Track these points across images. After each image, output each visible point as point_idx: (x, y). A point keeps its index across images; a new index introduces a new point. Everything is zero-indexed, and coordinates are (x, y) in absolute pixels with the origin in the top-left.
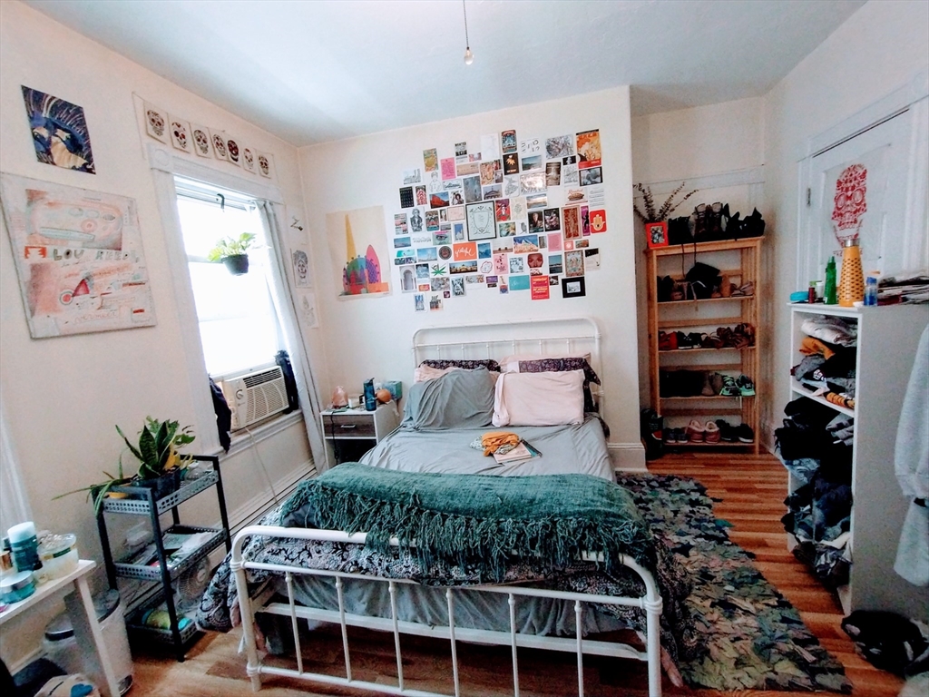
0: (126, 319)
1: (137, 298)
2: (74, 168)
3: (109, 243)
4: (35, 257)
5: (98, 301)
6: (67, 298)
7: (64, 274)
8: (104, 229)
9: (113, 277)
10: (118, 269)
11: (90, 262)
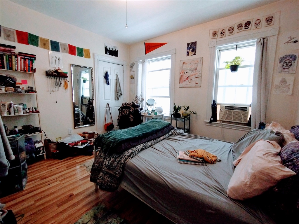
0: (194, 85)
1: (198, 80)
2: (192, 55)
3: (194, 69)
4: (182, 74)
5: (189, 81)
6: (184, 81)
7: (185, 76)
8: (194, 66)
9: (193, 77)
10: (195, 74)
11: (190, 73)
